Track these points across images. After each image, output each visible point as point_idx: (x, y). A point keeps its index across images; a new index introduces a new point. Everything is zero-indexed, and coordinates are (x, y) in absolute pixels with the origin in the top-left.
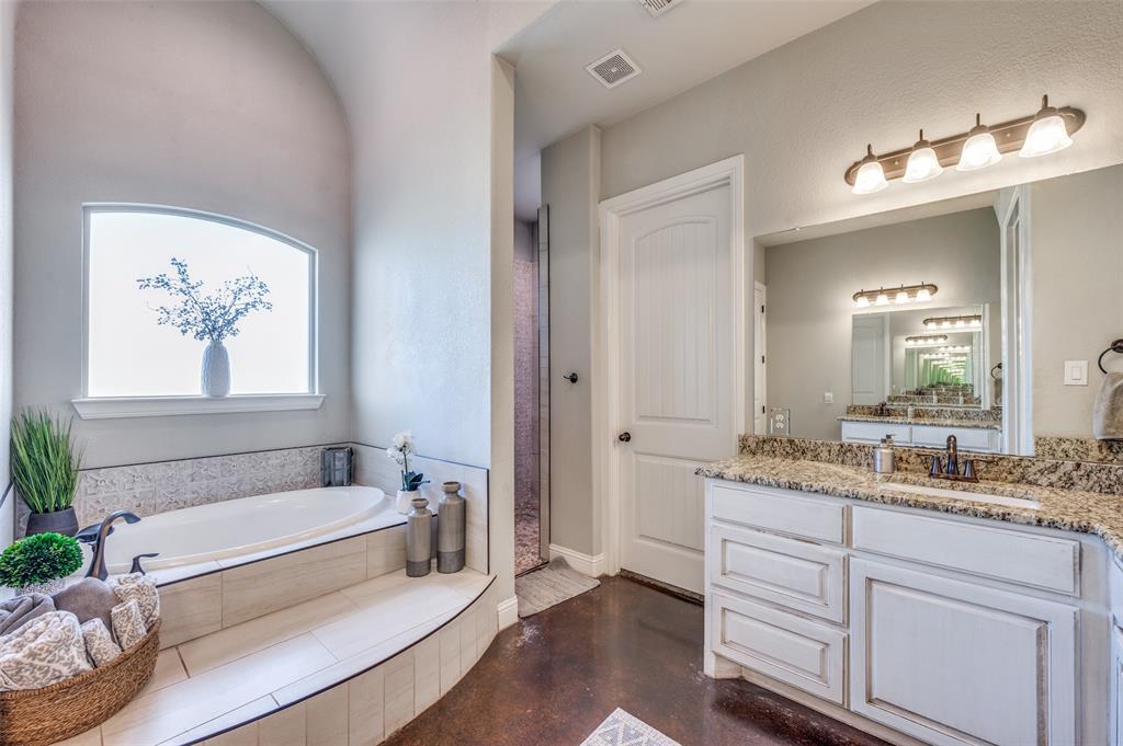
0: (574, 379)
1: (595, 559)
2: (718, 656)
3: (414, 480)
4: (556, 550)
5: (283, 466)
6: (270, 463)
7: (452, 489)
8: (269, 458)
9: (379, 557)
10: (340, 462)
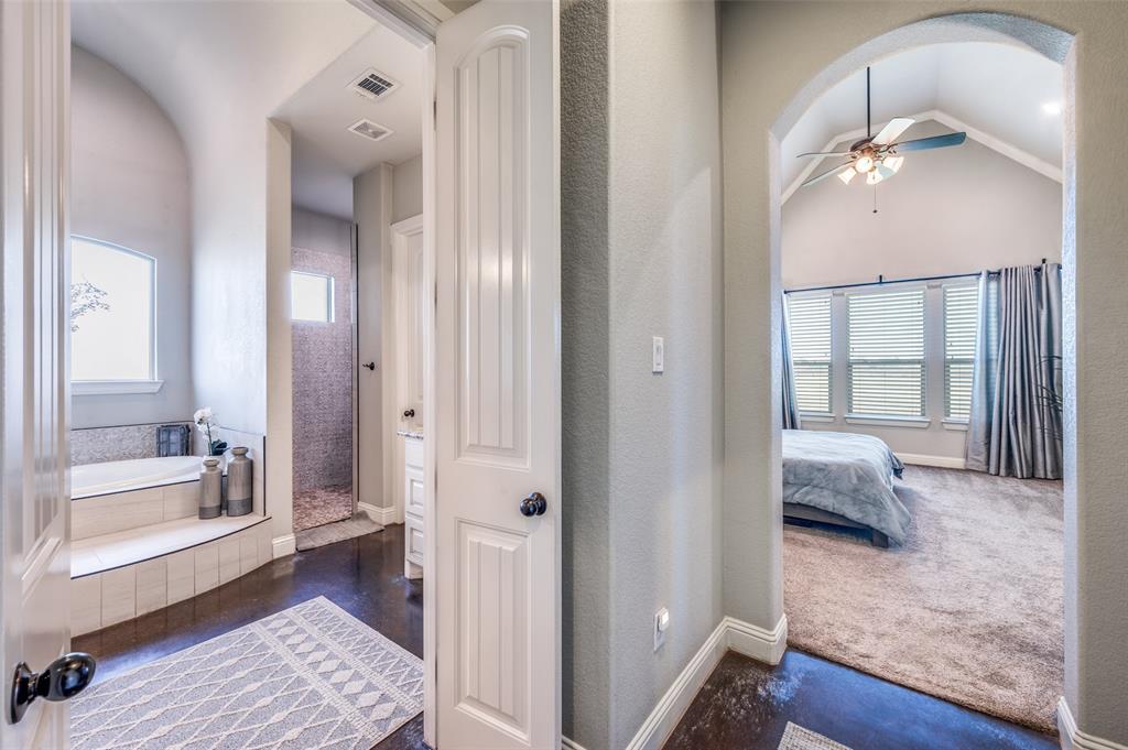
0: (372, 367)
1: (385, 511)
2: (411, 563)
3: (219, 447)
4: (362, 506)
5: (121, 440)
6: (108, 437)
7: (241, 453)
8: (107, 434)
9: (176, 504)
10: (175, 437)
